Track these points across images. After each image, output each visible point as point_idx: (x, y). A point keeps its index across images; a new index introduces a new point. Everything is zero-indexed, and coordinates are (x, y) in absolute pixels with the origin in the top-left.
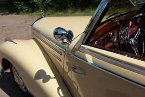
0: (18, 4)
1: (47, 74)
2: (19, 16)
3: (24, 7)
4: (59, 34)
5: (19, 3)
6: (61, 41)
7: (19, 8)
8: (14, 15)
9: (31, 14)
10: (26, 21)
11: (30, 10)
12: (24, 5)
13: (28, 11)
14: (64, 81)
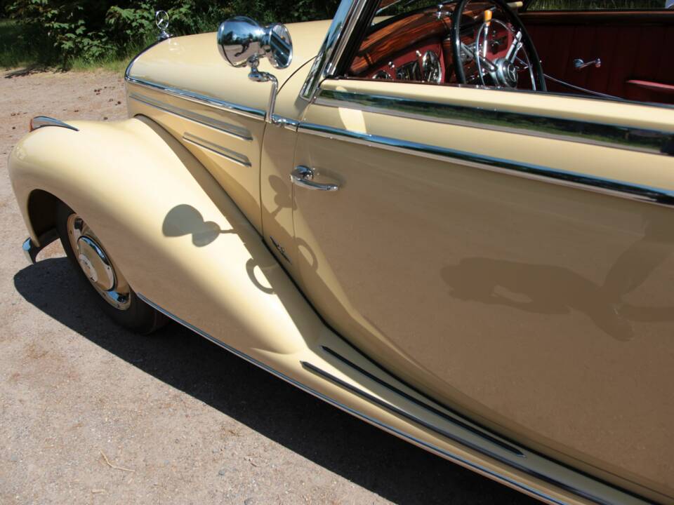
0: (63, 31)
1: (206, 220)
2: (69, 75)
3: (86, 41)
4: (237, 42)
5: (66, 26)
6: (248, 69)
7: (67, 45)
8: (52, 75)
9: (113, 65)
10: (98, 91)
11: (112, 49)
12: (84, 35)
13: (102, 55)
14: (264, 241)
